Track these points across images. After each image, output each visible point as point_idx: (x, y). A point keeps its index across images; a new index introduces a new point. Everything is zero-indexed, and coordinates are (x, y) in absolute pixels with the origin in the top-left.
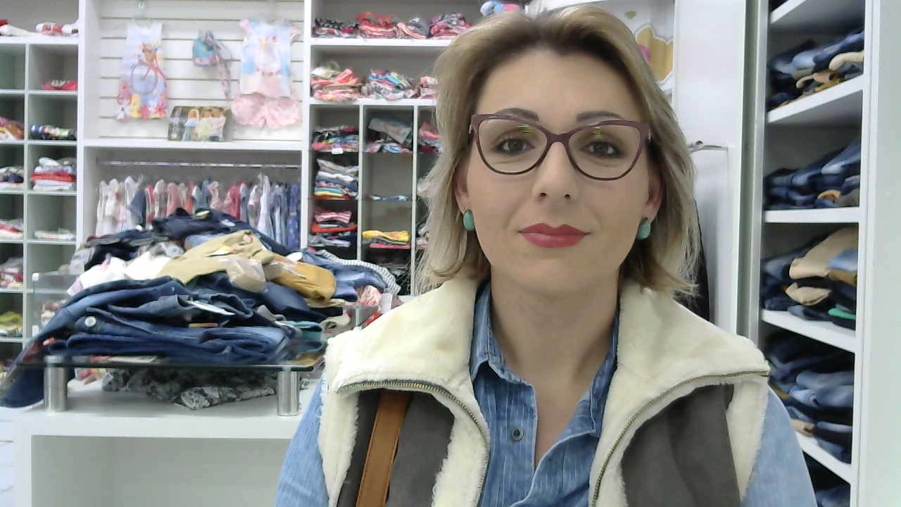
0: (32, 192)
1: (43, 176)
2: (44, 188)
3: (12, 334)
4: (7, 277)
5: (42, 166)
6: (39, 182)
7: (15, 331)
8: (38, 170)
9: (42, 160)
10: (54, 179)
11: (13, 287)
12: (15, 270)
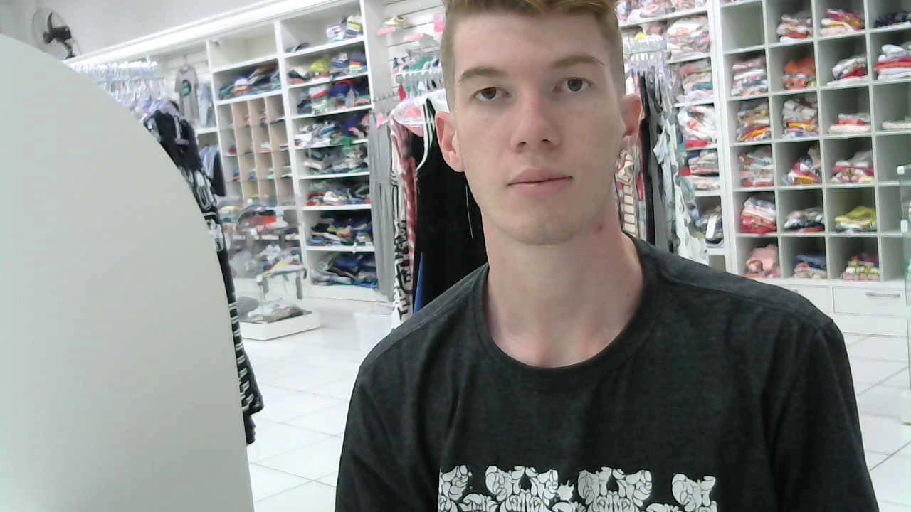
0: (877, 83)
1: (887, 64)
2: (890, 77)
3: (866, 229)
4: (857, 171)
5: (885, 54)
6: (883, 71)
7: (868, 226)
8: (882, 58)
9: (885, 48)
10: (899, 66)
11: (864, 181)
12: (865, 165)
